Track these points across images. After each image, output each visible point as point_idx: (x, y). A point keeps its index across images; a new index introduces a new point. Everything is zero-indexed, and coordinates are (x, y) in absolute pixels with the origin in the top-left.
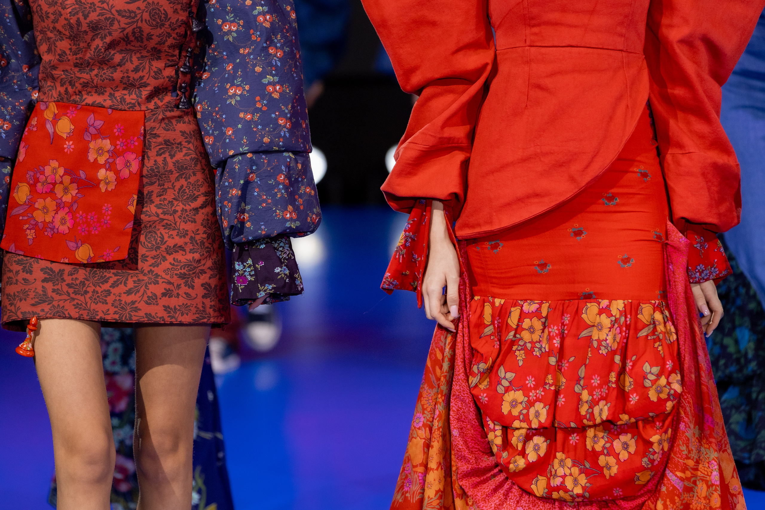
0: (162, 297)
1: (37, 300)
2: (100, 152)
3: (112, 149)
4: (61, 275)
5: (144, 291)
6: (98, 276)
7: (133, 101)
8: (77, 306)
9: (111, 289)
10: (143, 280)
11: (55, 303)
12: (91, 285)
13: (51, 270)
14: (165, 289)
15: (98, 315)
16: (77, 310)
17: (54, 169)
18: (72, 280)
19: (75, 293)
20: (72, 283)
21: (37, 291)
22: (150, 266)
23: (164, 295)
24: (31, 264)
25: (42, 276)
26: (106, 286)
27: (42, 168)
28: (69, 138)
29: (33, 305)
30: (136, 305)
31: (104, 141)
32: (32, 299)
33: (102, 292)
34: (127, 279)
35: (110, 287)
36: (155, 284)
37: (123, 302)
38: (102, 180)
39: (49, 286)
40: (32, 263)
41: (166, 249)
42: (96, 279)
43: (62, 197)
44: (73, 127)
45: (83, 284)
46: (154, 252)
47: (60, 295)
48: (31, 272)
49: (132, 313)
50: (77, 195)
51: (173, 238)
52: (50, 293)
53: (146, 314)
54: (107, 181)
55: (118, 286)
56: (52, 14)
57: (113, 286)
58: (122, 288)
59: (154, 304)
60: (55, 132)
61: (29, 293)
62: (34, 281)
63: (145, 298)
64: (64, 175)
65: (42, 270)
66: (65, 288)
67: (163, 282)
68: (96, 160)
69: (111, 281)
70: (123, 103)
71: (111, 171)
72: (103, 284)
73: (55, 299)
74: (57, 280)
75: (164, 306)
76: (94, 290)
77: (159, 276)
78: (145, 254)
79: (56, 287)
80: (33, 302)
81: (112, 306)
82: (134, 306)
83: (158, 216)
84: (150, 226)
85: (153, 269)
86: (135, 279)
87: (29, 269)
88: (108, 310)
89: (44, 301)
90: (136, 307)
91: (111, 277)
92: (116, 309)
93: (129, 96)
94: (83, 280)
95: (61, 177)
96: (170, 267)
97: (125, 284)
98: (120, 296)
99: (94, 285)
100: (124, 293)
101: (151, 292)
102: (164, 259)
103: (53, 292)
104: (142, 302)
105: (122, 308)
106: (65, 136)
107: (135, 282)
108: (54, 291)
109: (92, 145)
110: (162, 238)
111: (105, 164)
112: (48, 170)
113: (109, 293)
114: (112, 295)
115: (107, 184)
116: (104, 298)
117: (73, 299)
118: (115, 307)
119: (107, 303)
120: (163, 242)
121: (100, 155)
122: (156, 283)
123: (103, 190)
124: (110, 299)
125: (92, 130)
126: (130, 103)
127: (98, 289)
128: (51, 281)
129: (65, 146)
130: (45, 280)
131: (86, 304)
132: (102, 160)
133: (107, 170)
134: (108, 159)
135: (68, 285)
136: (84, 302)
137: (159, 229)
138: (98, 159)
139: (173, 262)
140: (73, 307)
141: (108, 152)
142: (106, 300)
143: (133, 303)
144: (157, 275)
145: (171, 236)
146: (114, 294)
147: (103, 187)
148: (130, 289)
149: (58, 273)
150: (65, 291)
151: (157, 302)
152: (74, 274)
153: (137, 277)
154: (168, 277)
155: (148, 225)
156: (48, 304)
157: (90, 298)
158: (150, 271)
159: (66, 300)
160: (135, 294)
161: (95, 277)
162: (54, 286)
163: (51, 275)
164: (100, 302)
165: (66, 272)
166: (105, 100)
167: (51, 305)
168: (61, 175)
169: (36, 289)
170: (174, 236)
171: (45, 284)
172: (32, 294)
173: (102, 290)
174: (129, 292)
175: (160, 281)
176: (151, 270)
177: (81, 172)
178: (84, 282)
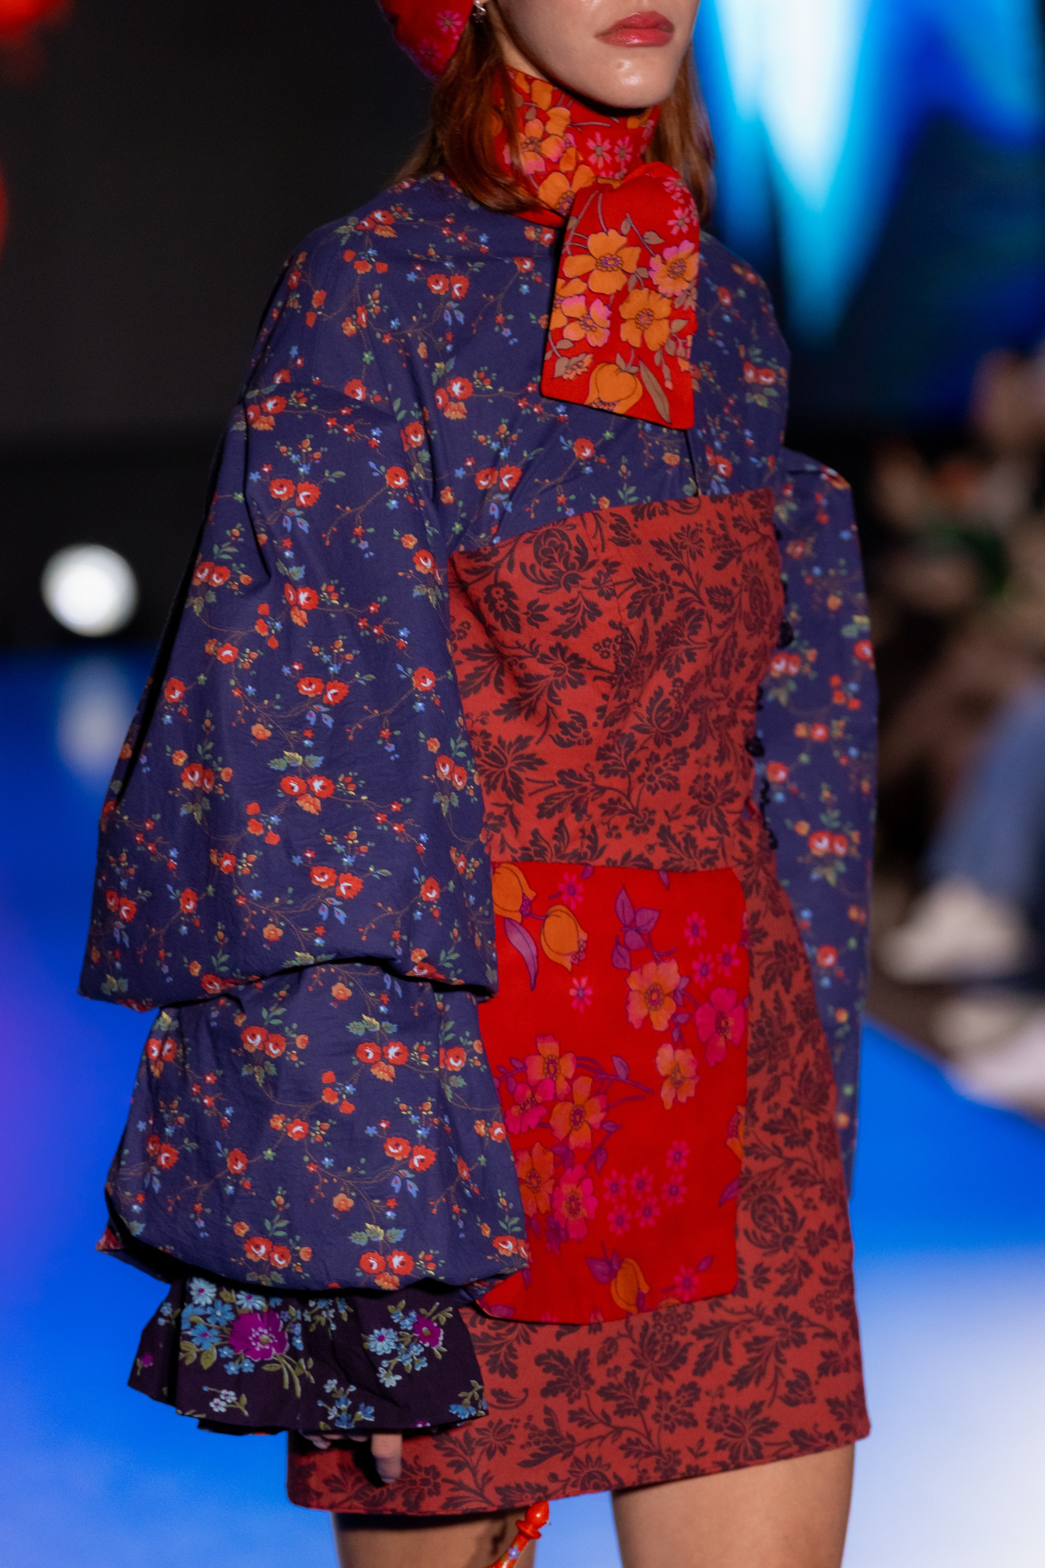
0: (820, 1376)
1: (535, 1449)
2: (654, 996)
3: (683, 985)
4: (584, 1368)
5: (777, 1368)
6: (662, 1348)
7: (713, 845)
8: (629, 1448)
9: (697, 1379)
10: (767, 1339)
11: (580, 1452)
12: (651, 1378)
13: (561, 1357)
14: (823, 1354)
15: (678, 1462)
16: (632, 1460)
17: (552, 1062)
18: (609, 1375)
19: (621, 1411)
20: (611, 1385)
21: (533, 1422)
22: (778, 1294)
23: (823, 1370)
24: (511, 1348)
25: (542, 1378)
26: (684, 1375)
27: (518, 1065)
28: (579, 967)
29: (526, 1464)
30: (765, 1412)
31: (663, 965)
32: (522, 1447)
33: (678, 1393)
34: (727, 1343)
35: (695, 1373)
36: (798, 1345)
37: (732, 1412)
38: (666, 1077)
39: (560, 1404)
40: (515, 1345)
41: (807, 1240)
42: (657, 1358)
43: (568, 1136)
44: (584, 936)
45: (632, 1379)
46: (782, 1253)
47: (589, 1424)
48: (512, 1371)
49: (758, 1439)
50: (605, 1126)
51: (815, 1208)
52: (565, 1426)
53: (793, 1433)
54: (678, 1077)
55: (710, 1366)
56: (557, 609)
57: (702, 1368)
58: (721, 1372)
59: (805, 1402)
60: (540, 954)
61: (513, 1431)
62: (522, 1396)
63: (783, 1390)
64: (576, 1076)
65: (539, 1360)
66: (598, 1404)
67: (816, 1335)
68: (647, 1021)
69: (693, 1356)
70: (692, 851)
71: (684, 1048)
72: (676, 1368)
73: (578, 1439)
74: (577, 1384)
75: (829, 1402)
76: (660, 1391)
77: (802, 1319)
78: (761, 1265)
79: (576, 1406)
80: (526, 1455)
81: (709, 1427)
82: (760, 1417)
83: (778, 1152)
84: (764, 1184)
85: (785, 1301)
86: (747, 1337)
87: (508, 1363)
88: (702, 1442)
89: (553, 1451)
90: (765, 1420)
91: (690, 1344)
92: (720, 1436)
93: (702, 829)
94: (630, 1369)
95: (570, 1082)
96: (822, 1289)
97: (727, 1357)
98: (721, 1396)
99: (657, 1377)
100: (731, 1384)
101: (794, 1370)
102: (807, 1270)
103: (571, 1420)
104: (778, 1403)
105: (733, 1428)
106: (567, 963)
107: (748, 1346)
108: (573, 1416)
109: (634, 982)
110: (792, 1211)
111: (669, 1030)
112: (536, 1070)
113: (693, 1390)
114: (702, 1395)
115: (678, 1084)
116: (687, 1410)
117: (618, 1431)
118: (716, 1431)
119: (695, 1424)
120: (797, 1222)
121: (655, 1004)
122: (800, 1341)
123: (668, 1105)
124: (700, 1410)
125: (633, 939)
126: (707, 850)
127: (669, 1387)
128: (563, 1389)
129: (573, 992)
130: (549, 1390)
131: (648, 1436)
132: (660, 1021)
133: (675, 1047)
134: (674, 1016)
135: (606, 1393)
136: (643, 1431)
137: (780, 1189)
138: (653, 1018)
139: (825, 1274)
140: (622, 1453)
141: (674, 994)
142: (691, 1416)
143: (756, 1407)
144: (797, 1319)
145: (808, 1204)
146: (708, 1393)
147: (667, 1094)
148: (743, 1371)
149: (576, 1362)
150: (598, 1411)
151: (810, 1393)
152: (610, 1356)
153: (749, 1330)
154: (822, 1319)
155: (759, 1184)
156: (564, 1458)
157: (656, 1417)
158: (781, 1310)
159: (603, 1438)
160: (757, 1383)
161: (655, 1353)
162: (571, 1401)
163: (561, 1372)
164: (680, 1422)
165: (593, 1356)
166: (651, 847)
167: (570, 1460)
168: (570, 1075)
169: (530, 1417)
170: (816, 1201)
171: (550, 1401)
172: (521, 1435)
173: (677, 1386)
174: (741, 1380)
175: (809, 1332)
176: (780, 1305)
177: (616, 1061)
178: (634, 1373)
